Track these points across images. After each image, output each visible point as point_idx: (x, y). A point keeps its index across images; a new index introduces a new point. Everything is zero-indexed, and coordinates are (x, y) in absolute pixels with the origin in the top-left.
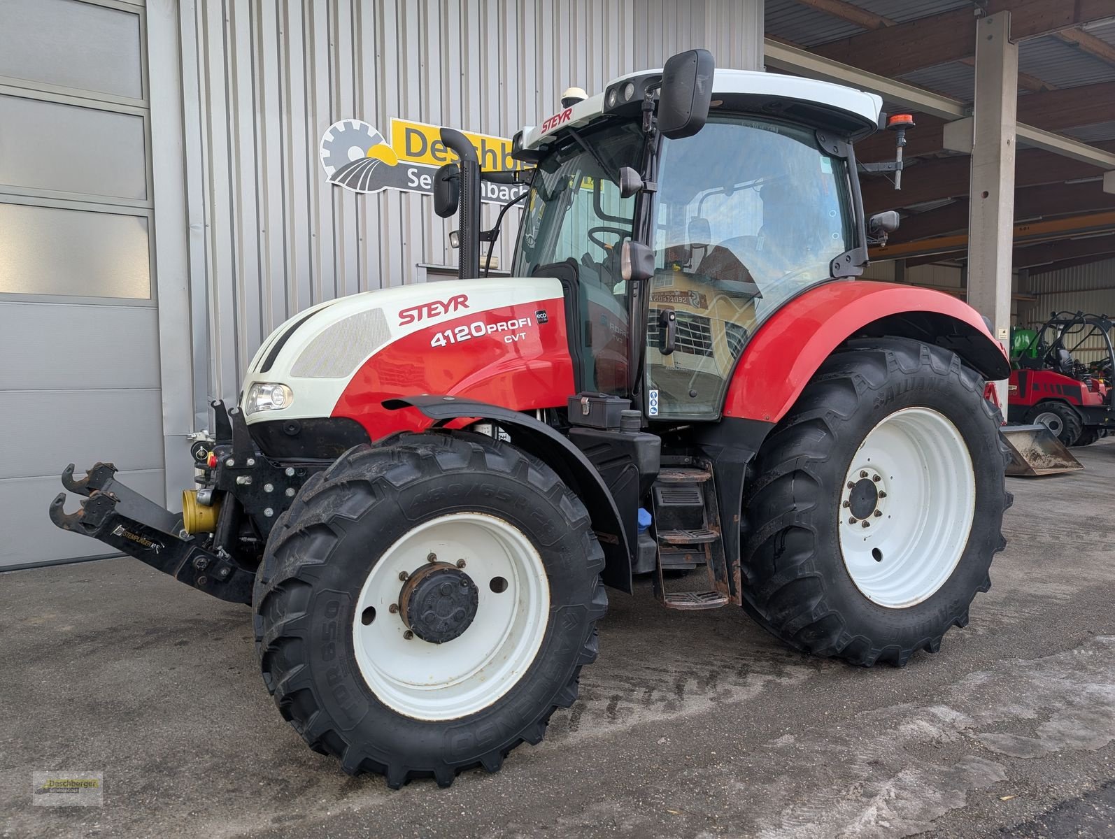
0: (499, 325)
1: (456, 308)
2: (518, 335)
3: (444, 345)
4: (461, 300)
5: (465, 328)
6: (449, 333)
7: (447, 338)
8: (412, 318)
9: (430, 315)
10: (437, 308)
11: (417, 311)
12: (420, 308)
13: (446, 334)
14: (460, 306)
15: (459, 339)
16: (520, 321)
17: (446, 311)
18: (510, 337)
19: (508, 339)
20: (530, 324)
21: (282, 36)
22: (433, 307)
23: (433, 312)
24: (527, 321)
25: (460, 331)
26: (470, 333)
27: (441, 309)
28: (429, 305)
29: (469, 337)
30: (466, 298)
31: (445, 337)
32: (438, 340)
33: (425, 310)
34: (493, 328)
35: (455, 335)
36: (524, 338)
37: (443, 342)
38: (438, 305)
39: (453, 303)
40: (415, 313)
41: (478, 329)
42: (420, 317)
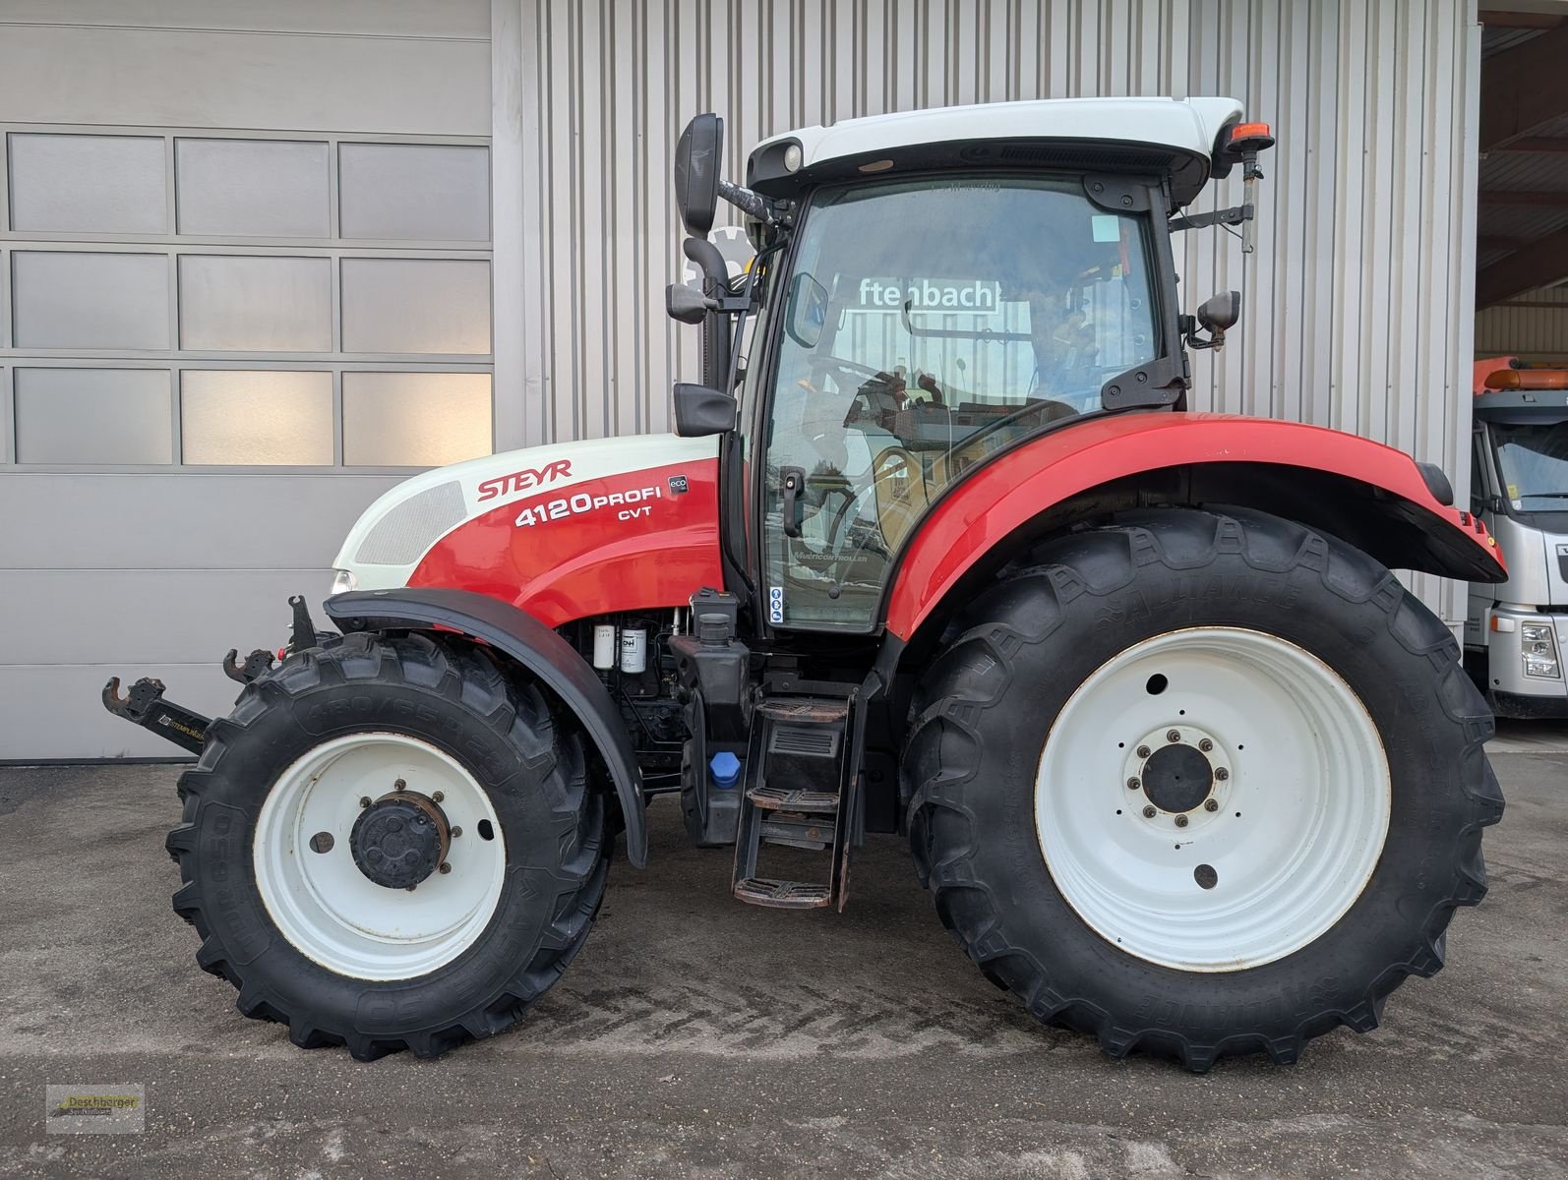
0: (611, 497)
1: (553, 478)
2: (639, 510)
3: (532, 523)
4: (560, 467)
5: (563, 502)
6: (540, 509)
7: (537, 515)
8: (495, 491)
9: (518, 488)
10: (528, 478)
11: (502, 482)
12: (505, 480)
13: (536, 511)
14: (558, 474)
15: (554, 516)
16: (644, 491)
17: (540, 481)
18: (627, 512)
19: (623, 516)
20: (659, 495)
21: (640, 140)
22: (523, 477)
23: (522, 484)
24: (655, 491)
25: (555, 507)
26: (569, 508)
27: (533, 479)
28: (517, 476)
29: (568, 513)
30: (568, 464)
31: (534, 514)
32: (526, 518)
33: (512, 482)
34: (602, 501)
35: (548, 511)
36: (648, 513)
37: (531, 521)
38: (530, 475)
39: (550, 470)
40: (499, 486)
41: (581, 503)
42: (505, 490)
